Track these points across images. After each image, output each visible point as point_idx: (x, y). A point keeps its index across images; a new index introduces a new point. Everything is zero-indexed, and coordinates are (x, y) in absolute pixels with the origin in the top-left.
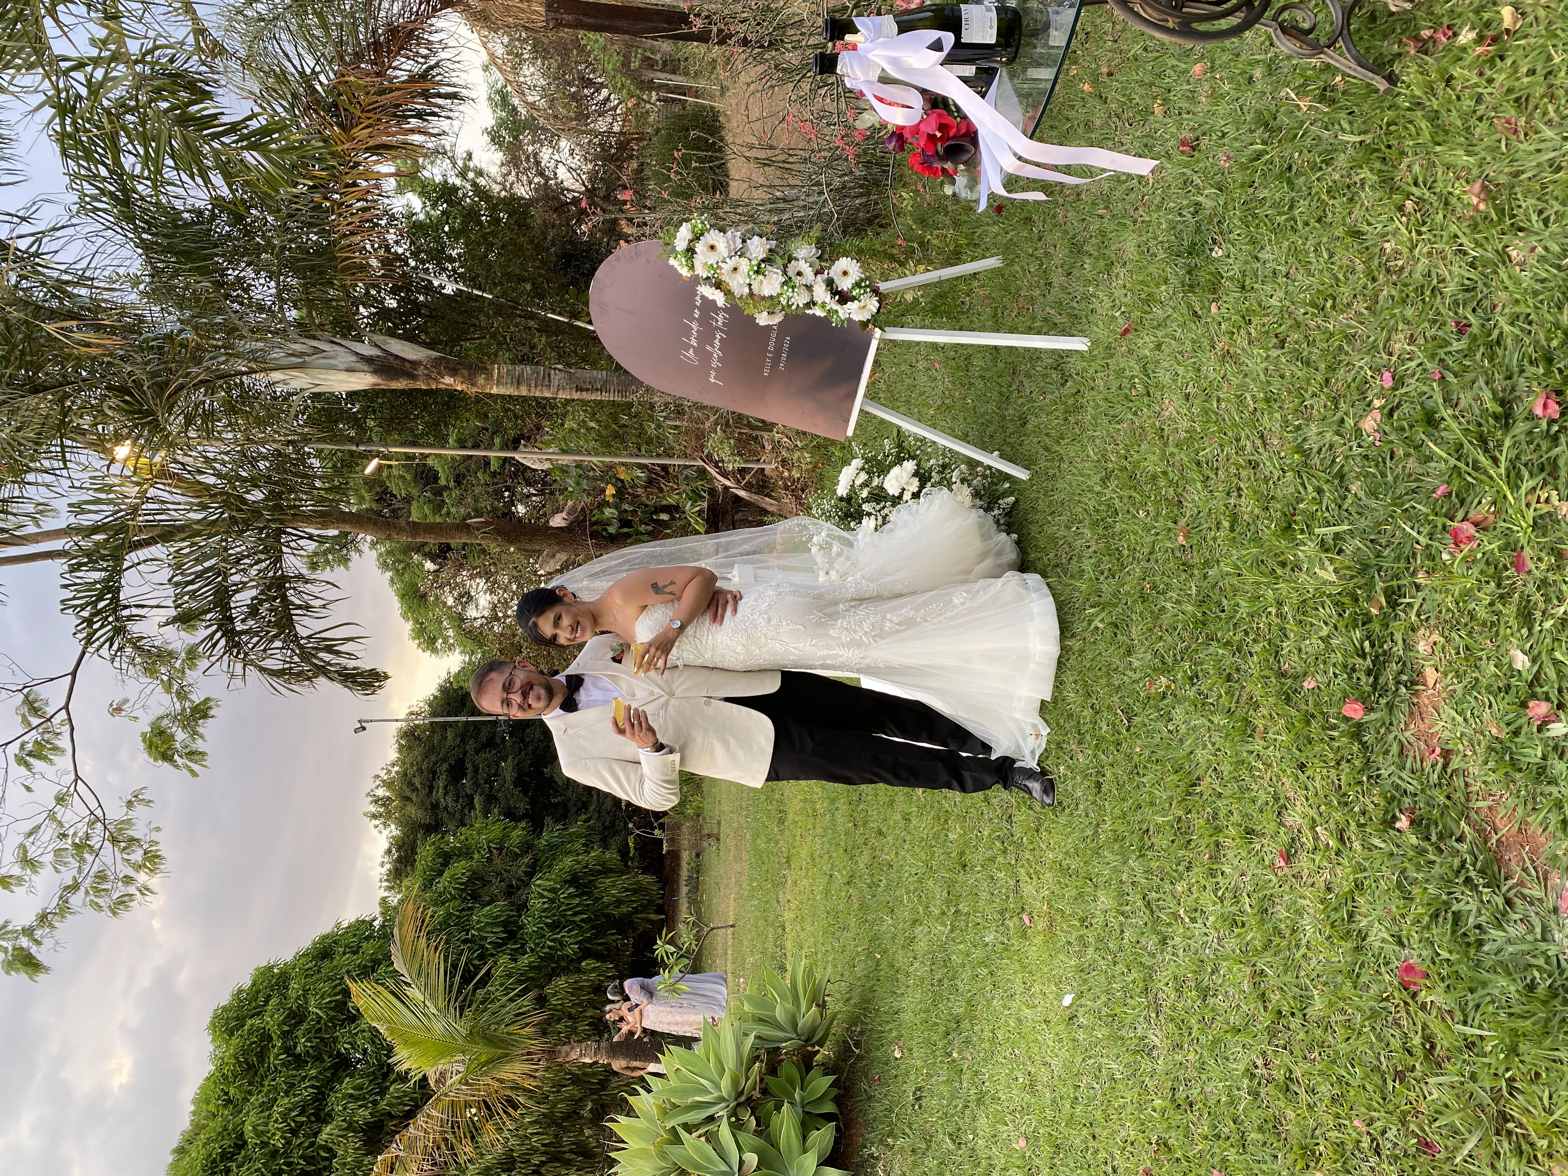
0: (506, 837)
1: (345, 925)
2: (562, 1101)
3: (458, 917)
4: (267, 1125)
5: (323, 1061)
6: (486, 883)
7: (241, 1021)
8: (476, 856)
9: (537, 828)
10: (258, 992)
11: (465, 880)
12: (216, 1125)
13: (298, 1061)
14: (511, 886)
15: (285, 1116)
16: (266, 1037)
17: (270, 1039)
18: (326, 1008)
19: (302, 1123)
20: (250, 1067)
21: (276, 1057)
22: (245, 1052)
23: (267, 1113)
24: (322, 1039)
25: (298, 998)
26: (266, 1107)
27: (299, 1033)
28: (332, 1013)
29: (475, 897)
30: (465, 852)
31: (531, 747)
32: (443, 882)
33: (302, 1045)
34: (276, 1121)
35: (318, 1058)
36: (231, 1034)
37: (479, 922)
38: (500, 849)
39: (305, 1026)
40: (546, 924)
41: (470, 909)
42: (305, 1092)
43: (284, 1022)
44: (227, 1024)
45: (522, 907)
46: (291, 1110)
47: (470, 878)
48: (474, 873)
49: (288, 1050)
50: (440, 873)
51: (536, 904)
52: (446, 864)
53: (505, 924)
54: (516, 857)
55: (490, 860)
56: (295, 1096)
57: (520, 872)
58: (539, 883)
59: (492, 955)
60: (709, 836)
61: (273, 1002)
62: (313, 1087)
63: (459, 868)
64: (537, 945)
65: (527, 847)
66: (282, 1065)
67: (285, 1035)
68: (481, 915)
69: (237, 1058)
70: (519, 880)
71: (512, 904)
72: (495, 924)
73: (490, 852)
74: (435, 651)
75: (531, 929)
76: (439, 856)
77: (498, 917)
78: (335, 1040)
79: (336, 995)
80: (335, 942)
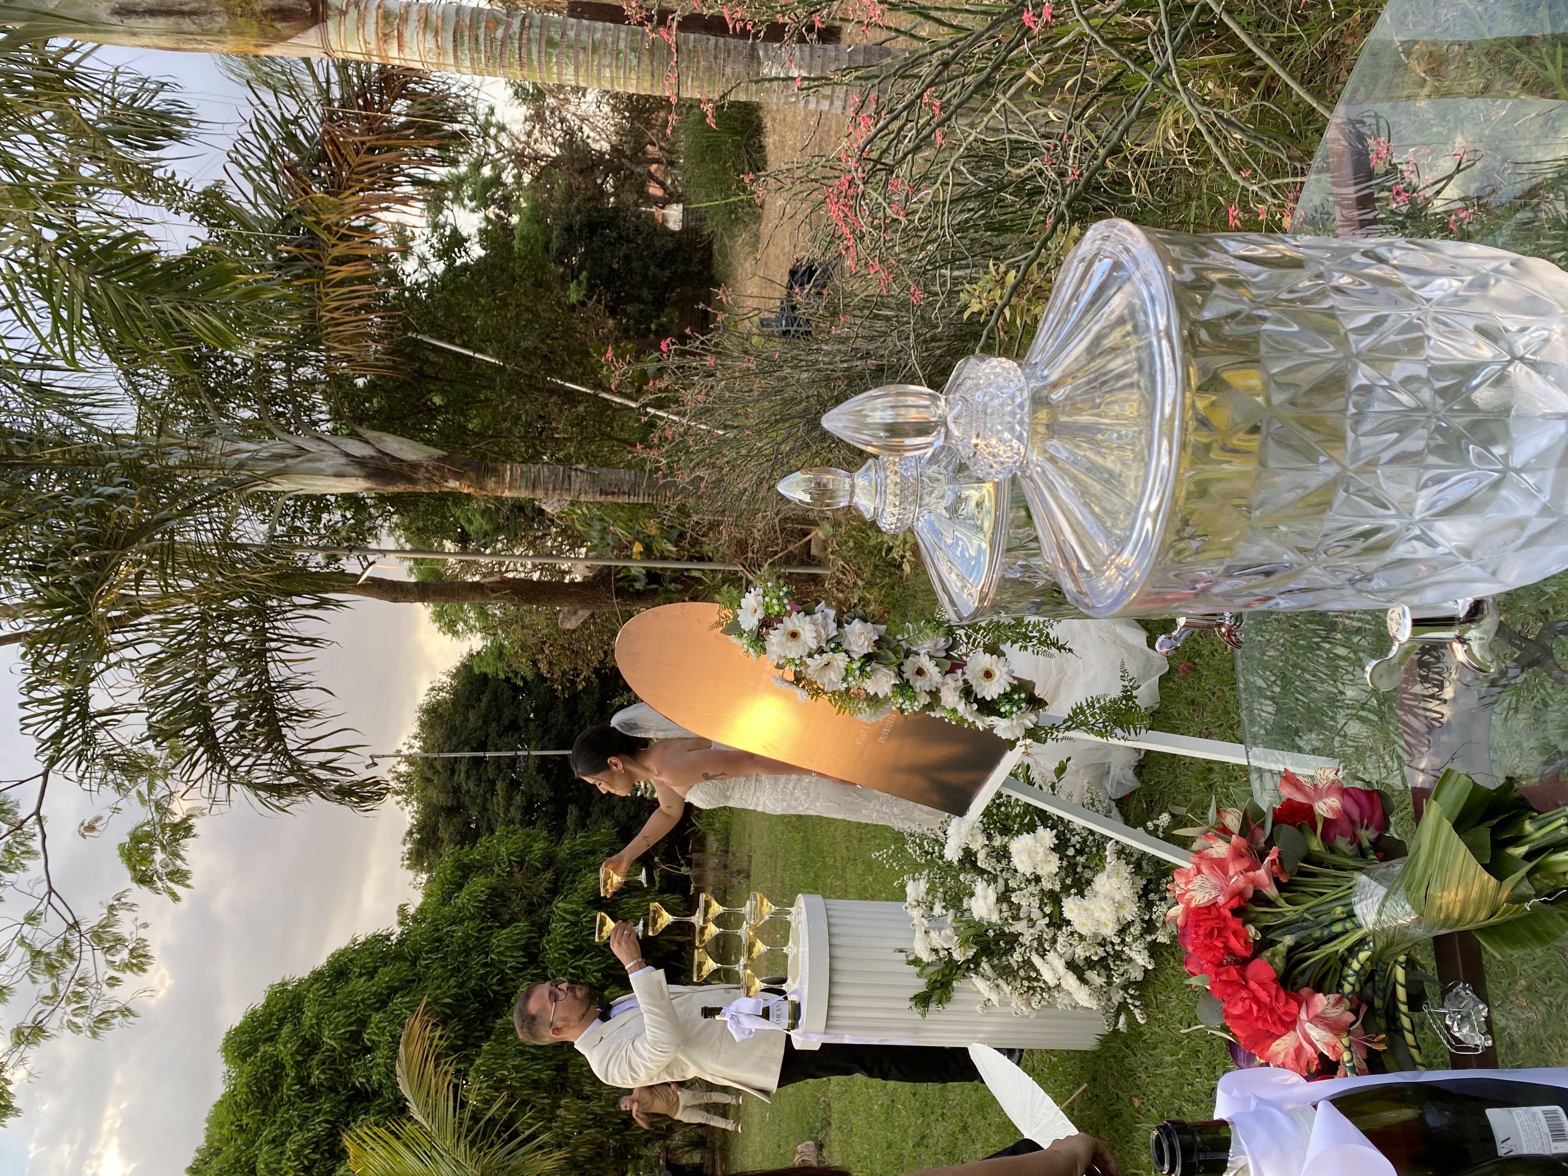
0: (527, 849)
1: (362, 939)
2: (584, 1143)
3: (478, 939)
4: (279, 1162)
5: (338, 1093)
6: (506, 901)
7: (254, 1045)
8: (496, 869)
9: (557, 832)
10: (271, 1014)
11: (484, 898)
12: (229, 1151)
13: (312, 1093)
14: (531, 904)
15: (298, 1153)
16: (279, 1065)
17: (283, 1067)
18: (341, 1039)
19: (316, 1161)
20: (263, 1095)
21: (289, 1088)
22: (258, 1080)
23: (279, 1150)
24: (336, 1070)
25: (312, 1026)
26: (277, 1142)
27: (314, 1062)
28: (346, 1044)
29: (494, 915)
30: (483, 867)
31: (554, 732)
32: (462, 898)
33: (317, 1076)
34: (289, 1159)
35: (332, 1089)
36: (244, 1061)
37: (499, 946)
38: (521, 863)
39: (318, 1057)
40: (568, 950)
41: (489, 928)
42: (319, 1127)
43: (297, 1052)
44: (239, 1048)
45: (543, 928)
46: (304, 1147)
47: (489, 895)
48: (494, 889)
49: (302, 1080)
50: (460, 887)
51: (558, 928)
52: (465, 877)
53: (525, 948)
54: (537, 872)
55: (510, 874)
56: (309, 1131)
57: (541, 889)
58: (560, 905)
59: (512, 980)
60: (739, 872)
61: (287, 1029)
62: (326, 1121)
63: (478, 884)
65: (549, 861)
66: (296, 1095)
67: (298, 1064)
68: (501, 938)
69: (249, 1086)
70: (540, 897)
71: (533, 924)
72: (516, 948)
73: (511, 865)
74: (456, 633)
75: (553, 955)
76: (458, 868)
77: (518, 940)
78: (350, 1072)
79: (351, 1024)
80: (351, 961)
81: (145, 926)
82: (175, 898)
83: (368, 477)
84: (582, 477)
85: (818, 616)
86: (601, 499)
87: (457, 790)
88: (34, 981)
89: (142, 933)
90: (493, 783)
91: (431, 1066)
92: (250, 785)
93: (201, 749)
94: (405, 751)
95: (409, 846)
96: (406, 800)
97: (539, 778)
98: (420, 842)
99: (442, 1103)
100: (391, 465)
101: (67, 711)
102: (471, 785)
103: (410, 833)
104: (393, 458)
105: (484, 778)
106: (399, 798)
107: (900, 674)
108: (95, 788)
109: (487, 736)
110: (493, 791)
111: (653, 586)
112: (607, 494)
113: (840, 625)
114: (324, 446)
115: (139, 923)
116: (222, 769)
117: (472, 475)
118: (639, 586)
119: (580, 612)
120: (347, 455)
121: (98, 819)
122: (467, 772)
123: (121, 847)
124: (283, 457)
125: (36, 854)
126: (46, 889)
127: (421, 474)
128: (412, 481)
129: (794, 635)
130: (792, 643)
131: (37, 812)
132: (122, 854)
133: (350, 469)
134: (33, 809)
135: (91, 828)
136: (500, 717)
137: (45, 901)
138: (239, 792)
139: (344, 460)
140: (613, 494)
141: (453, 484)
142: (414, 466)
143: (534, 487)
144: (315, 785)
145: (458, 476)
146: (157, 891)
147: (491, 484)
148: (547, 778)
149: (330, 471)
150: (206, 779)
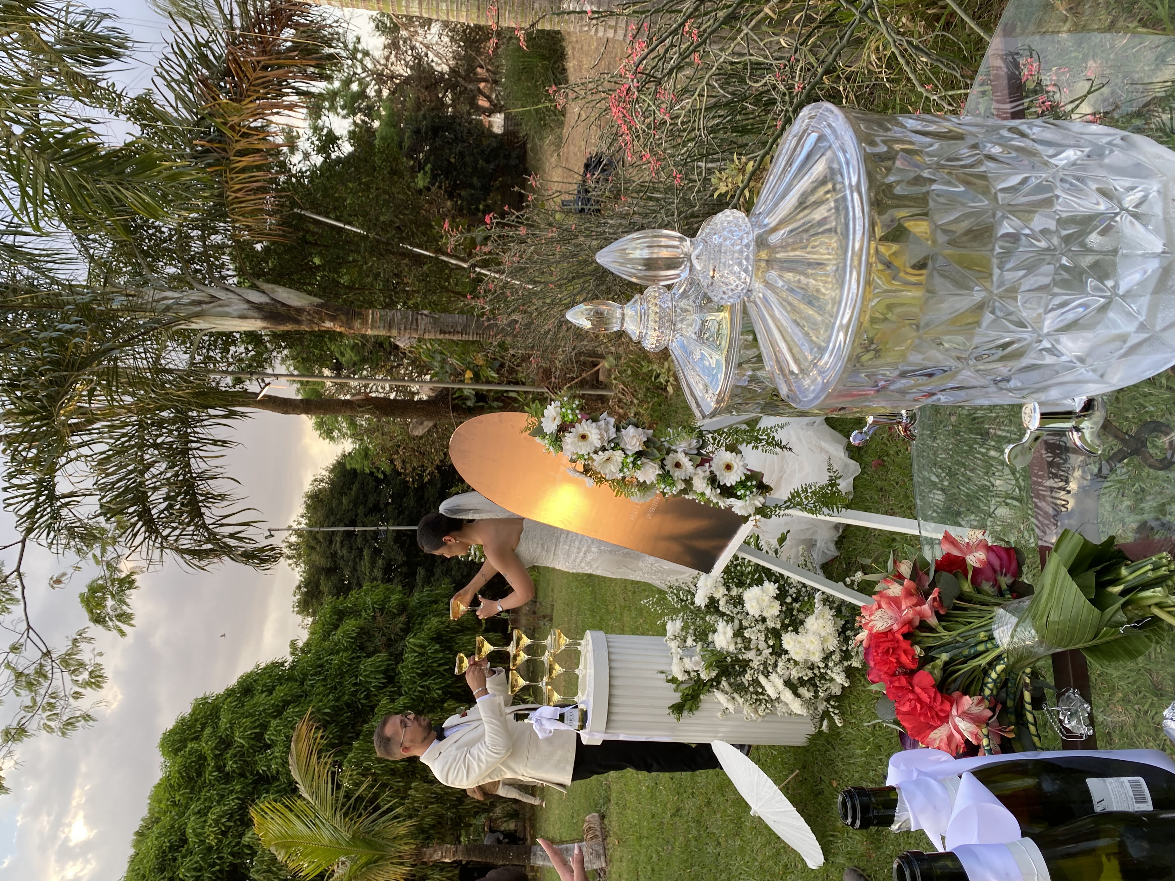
0: (387, 599)
1: (263, 665)
2: (428, 815)
3: (349, 665)
4: (203, 828)
5: (246, 778)
6: (371, 637)
7: (184, 742)
8: (364, 614)
9: (409, 587)
10: (196, 720)
11: (354, 635)
12: (166, 820)
13: (227, 778)
14: (390, 639)
15: (217, 822)
16: (202, 758)
17: (205, 759)
18: (249, 738)
19: (230, 827)
20: (191, 779)
21: (210, 774)
22: (187, 768)
23: (203, 819)
24: (244, 761)
25: (226, 729)
26: (202, 813)
27: (228, 755)
28: (252, 742)
29: (362, 648)
30: (354, 612)
31: (407, 513)
32: (338, 635)
33: (230, 765)
34: (210, 826)
35: (242, 775)
36: (176, 754)
37: (365, 671)
38: (382, 610)
39: (231, 752)
40: (417, 674)
41: (358, 657)
42: (232, 802)
43: (216, 748)
44: (173, 745)
45: (398, 657)
46: (222, 817)
47: (358, 633)
48: (362, 629)
49: (219, 768)
50: (336, 627)
51: (410, 657)
52: (340, 620)
53: (385, 672)
54: (394, 616)
55: (374, 618)
56: (225, 805)
57: (397, 629)
58: (411, 640)
59: (376, 695)
60: (544, 617)
61: (208, 731)
62: (238, 798)
63: (350, 625)
64: (410, 689)
65: (403, 608)
66: (216, 779)
67: (216, 757)
68: (367, 665)
69: (180, 773)
70: (397, 634)
71: (391, 654)
72: (379, 672)
73: (374, 611)
74: (332, 439)
75: (405, 677)
76: (335, 613)
77: (379, 666)
78: (255, 763)
79: (255, 728)
80: (255, 681)
81: (101, 654)
82: (123, 634)
83: (264, 318)
84: (426, 320)
85: (602, 423)
86: (441, 337)
87: (334, 555)
88: (18, 695)
89: (99, 660)
90: (361, 551)
91: (314, 758)
92: (177, 550)
93: (140, 523)
94: (295, 526)
95: (298, 597)
96: (296, 563)
97: (396, 547)
98: (306, 594)
99: (323, 785)
100: (281, 309)
101: (39, 494)
102: (345, 552)
103: (299, 587)
104: (283, 304)
105: (354, 547)
106: (291, 561)
107: (663, 467)
108: (60, 551)
109: (357, 515)
110: (361, 556)
111: (481, 404)
112: (445, 333)
113: (618, 430)
114: (231, 295)
115: (96, 652)
116: (156, 538)
117: (343, 318)
118: (470, 403)
119: (426, 423)
120: (248, 302)
121: (64, 575)
122: (342, 542)
123: (82, 595)
124: (199, 303)
125: (18, 601)
126: (26, 627)
127: (304, 317)
128: (298, 322)
129: (584, 437)
130: (582, 443)
131: (18, 570)
132: (82, 601)
133: (250, 313)
134: (15, 567)
135: (58, 581)
136: (366, 501)
137: (25, 635)
138: (169, 554)
139: (246, 306)
140: (450, 333)
141: (328, 325)
142: (299, 311)
143: (390, 327)
144: (227, 550)
145: (333, 319)
146: (108, 628)
147: (357, 324)
148: (401, 547)
149: (235, 314)
150: (145, 545)
